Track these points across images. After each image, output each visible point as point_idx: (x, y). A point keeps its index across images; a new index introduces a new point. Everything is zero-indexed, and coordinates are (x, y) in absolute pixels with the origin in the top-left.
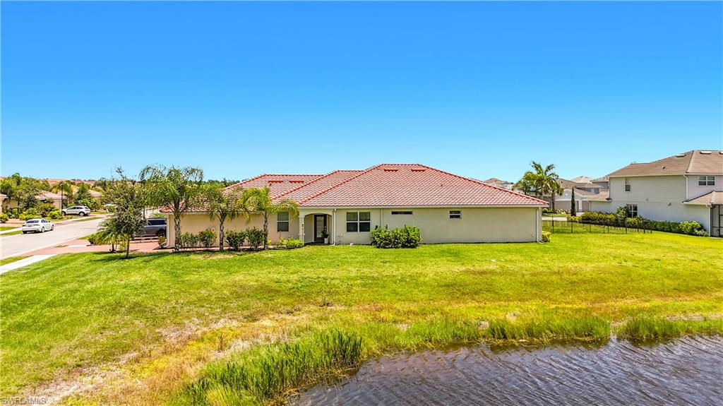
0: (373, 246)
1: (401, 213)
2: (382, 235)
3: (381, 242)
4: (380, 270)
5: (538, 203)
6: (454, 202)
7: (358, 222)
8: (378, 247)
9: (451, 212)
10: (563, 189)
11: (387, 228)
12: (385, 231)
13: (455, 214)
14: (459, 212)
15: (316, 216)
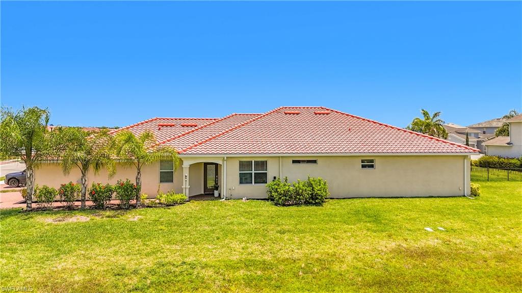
0: (270, 202)
1: (303, 161)
2: (281, 190)
3: (280, 198)
4: (276, 247)
5: (467, 150)
6: (367, 150)
7: (253, 172)
8: (276, 204)
9: (363, 161)
10: (447, 134)
11: (286, 180)
12: (285, 185)
13: (368, 164)
14: (372, 161)
15: (206, 164)
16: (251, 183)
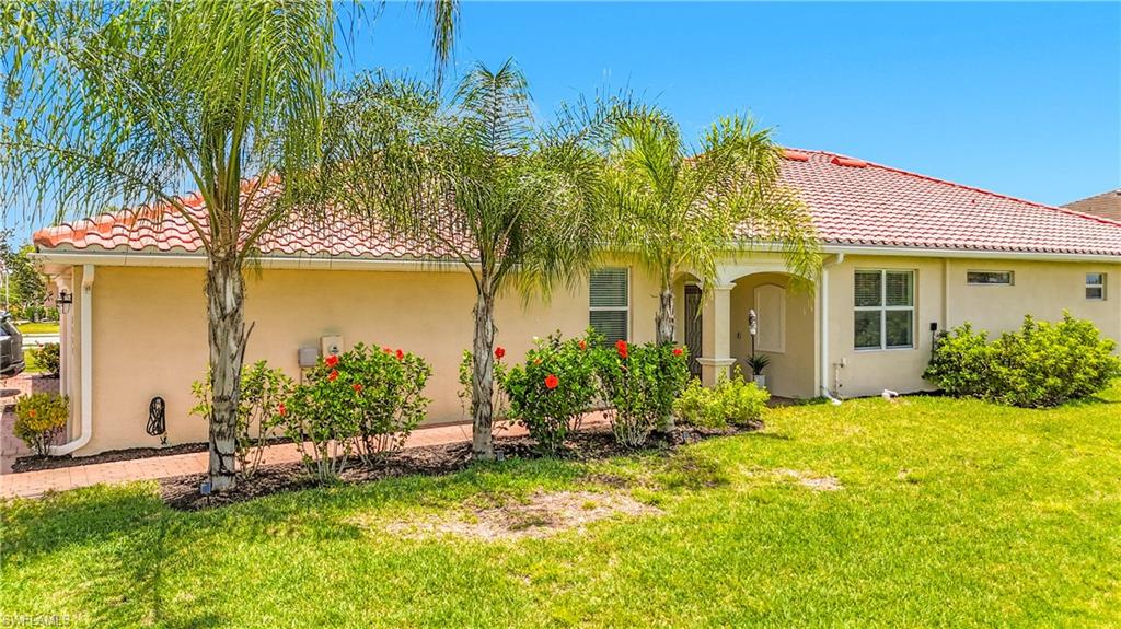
9: (1088, 279)
13: (1094, 286)
14: (1100, 277)
16: (878, 344)
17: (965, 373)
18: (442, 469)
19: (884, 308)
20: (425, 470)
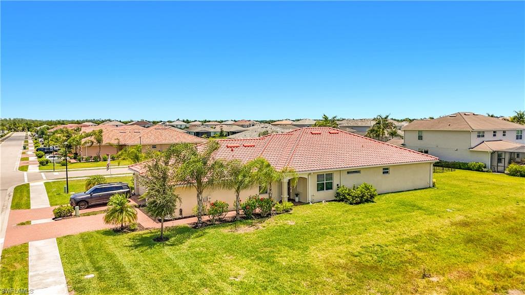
1: (353, 172)
5: (432, 159)
9: (383, 170)
13: (386, 171)
16: (324, 190)
17: (341, 197)
18: (231, 222)
19: (325, 182)
20: (229, 222)
